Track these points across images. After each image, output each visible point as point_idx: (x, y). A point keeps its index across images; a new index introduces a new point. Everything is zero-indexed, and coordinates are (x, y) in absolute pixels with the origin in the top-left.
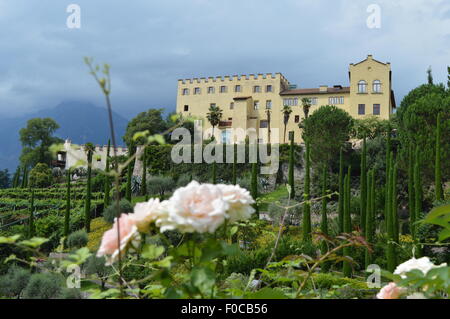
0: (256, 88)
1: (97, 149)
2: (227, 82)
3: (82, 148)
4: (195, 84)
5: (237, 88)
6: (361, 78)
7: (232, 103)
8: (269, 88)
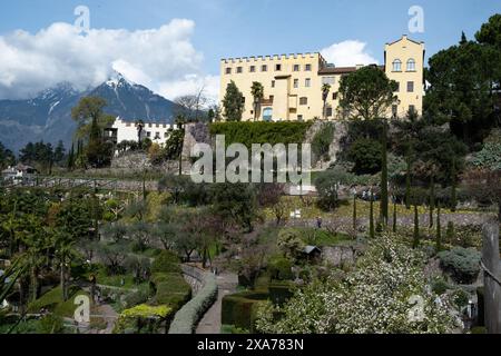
0: (296, 67)
1: (147, 125)
2: (267, 62)
3: (133, 125)
4: (237, 64)
5: (278, 67)
6: (396, 57)
7: (273, 82)
8: (308, 67)
